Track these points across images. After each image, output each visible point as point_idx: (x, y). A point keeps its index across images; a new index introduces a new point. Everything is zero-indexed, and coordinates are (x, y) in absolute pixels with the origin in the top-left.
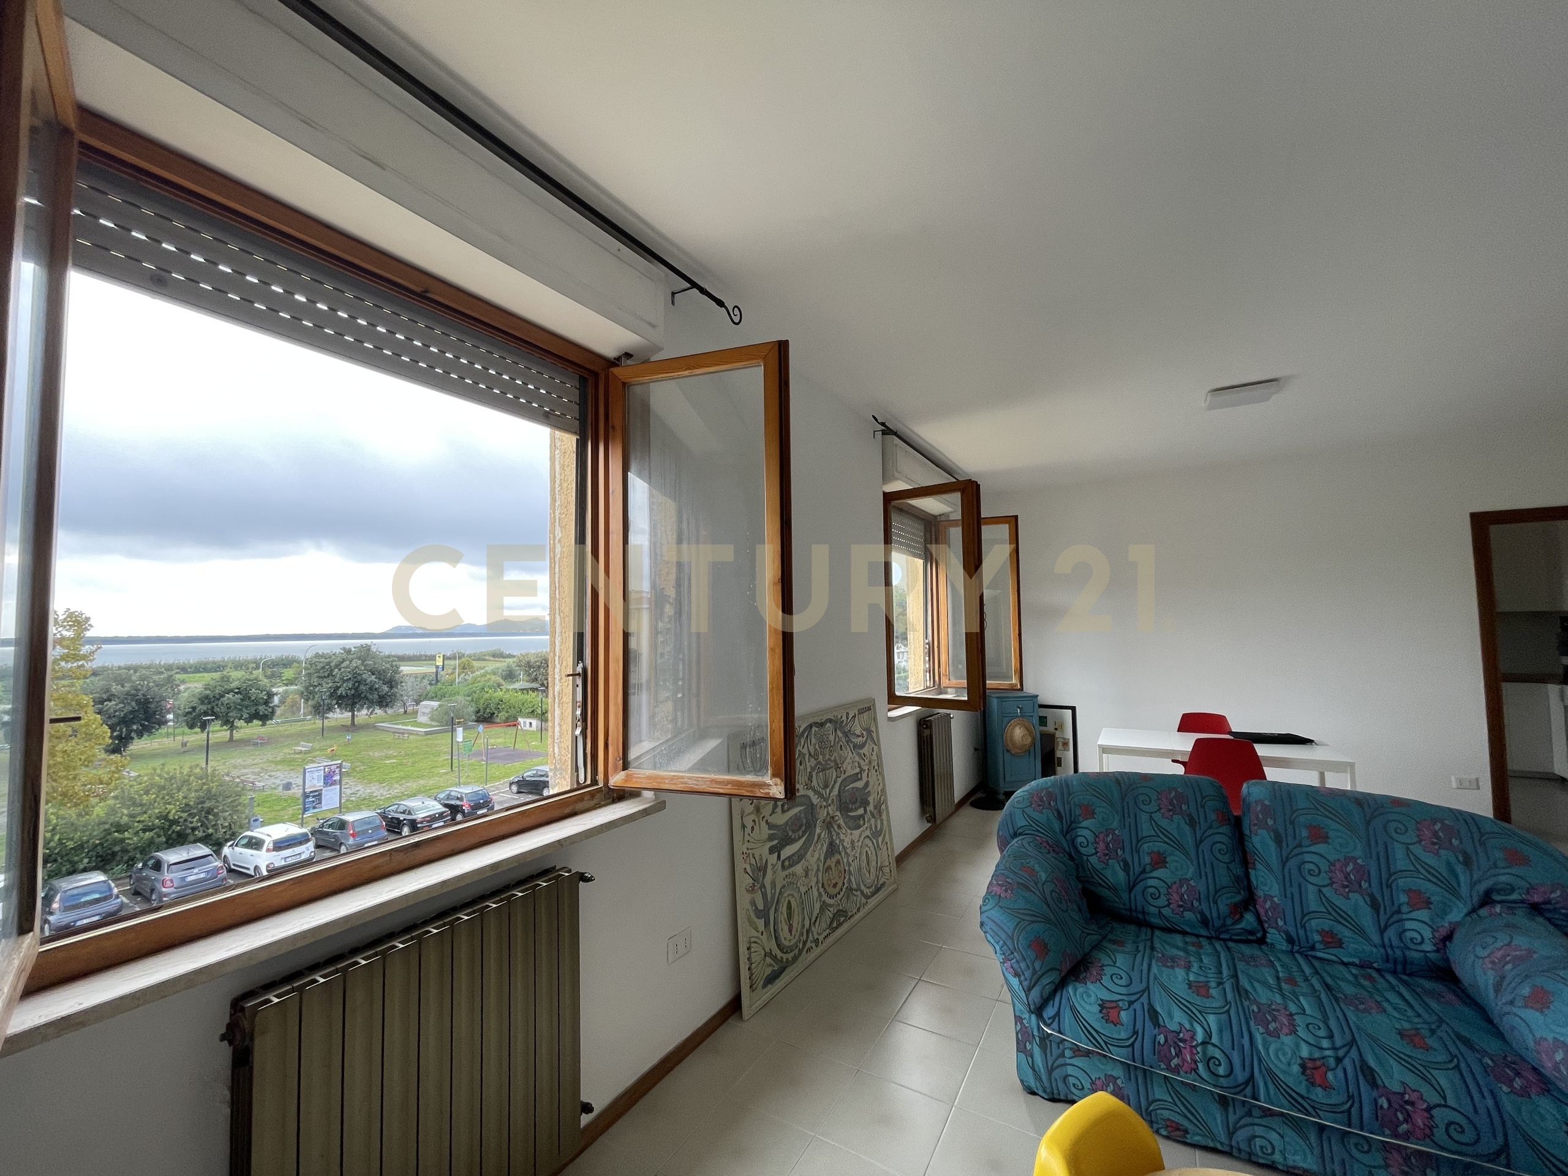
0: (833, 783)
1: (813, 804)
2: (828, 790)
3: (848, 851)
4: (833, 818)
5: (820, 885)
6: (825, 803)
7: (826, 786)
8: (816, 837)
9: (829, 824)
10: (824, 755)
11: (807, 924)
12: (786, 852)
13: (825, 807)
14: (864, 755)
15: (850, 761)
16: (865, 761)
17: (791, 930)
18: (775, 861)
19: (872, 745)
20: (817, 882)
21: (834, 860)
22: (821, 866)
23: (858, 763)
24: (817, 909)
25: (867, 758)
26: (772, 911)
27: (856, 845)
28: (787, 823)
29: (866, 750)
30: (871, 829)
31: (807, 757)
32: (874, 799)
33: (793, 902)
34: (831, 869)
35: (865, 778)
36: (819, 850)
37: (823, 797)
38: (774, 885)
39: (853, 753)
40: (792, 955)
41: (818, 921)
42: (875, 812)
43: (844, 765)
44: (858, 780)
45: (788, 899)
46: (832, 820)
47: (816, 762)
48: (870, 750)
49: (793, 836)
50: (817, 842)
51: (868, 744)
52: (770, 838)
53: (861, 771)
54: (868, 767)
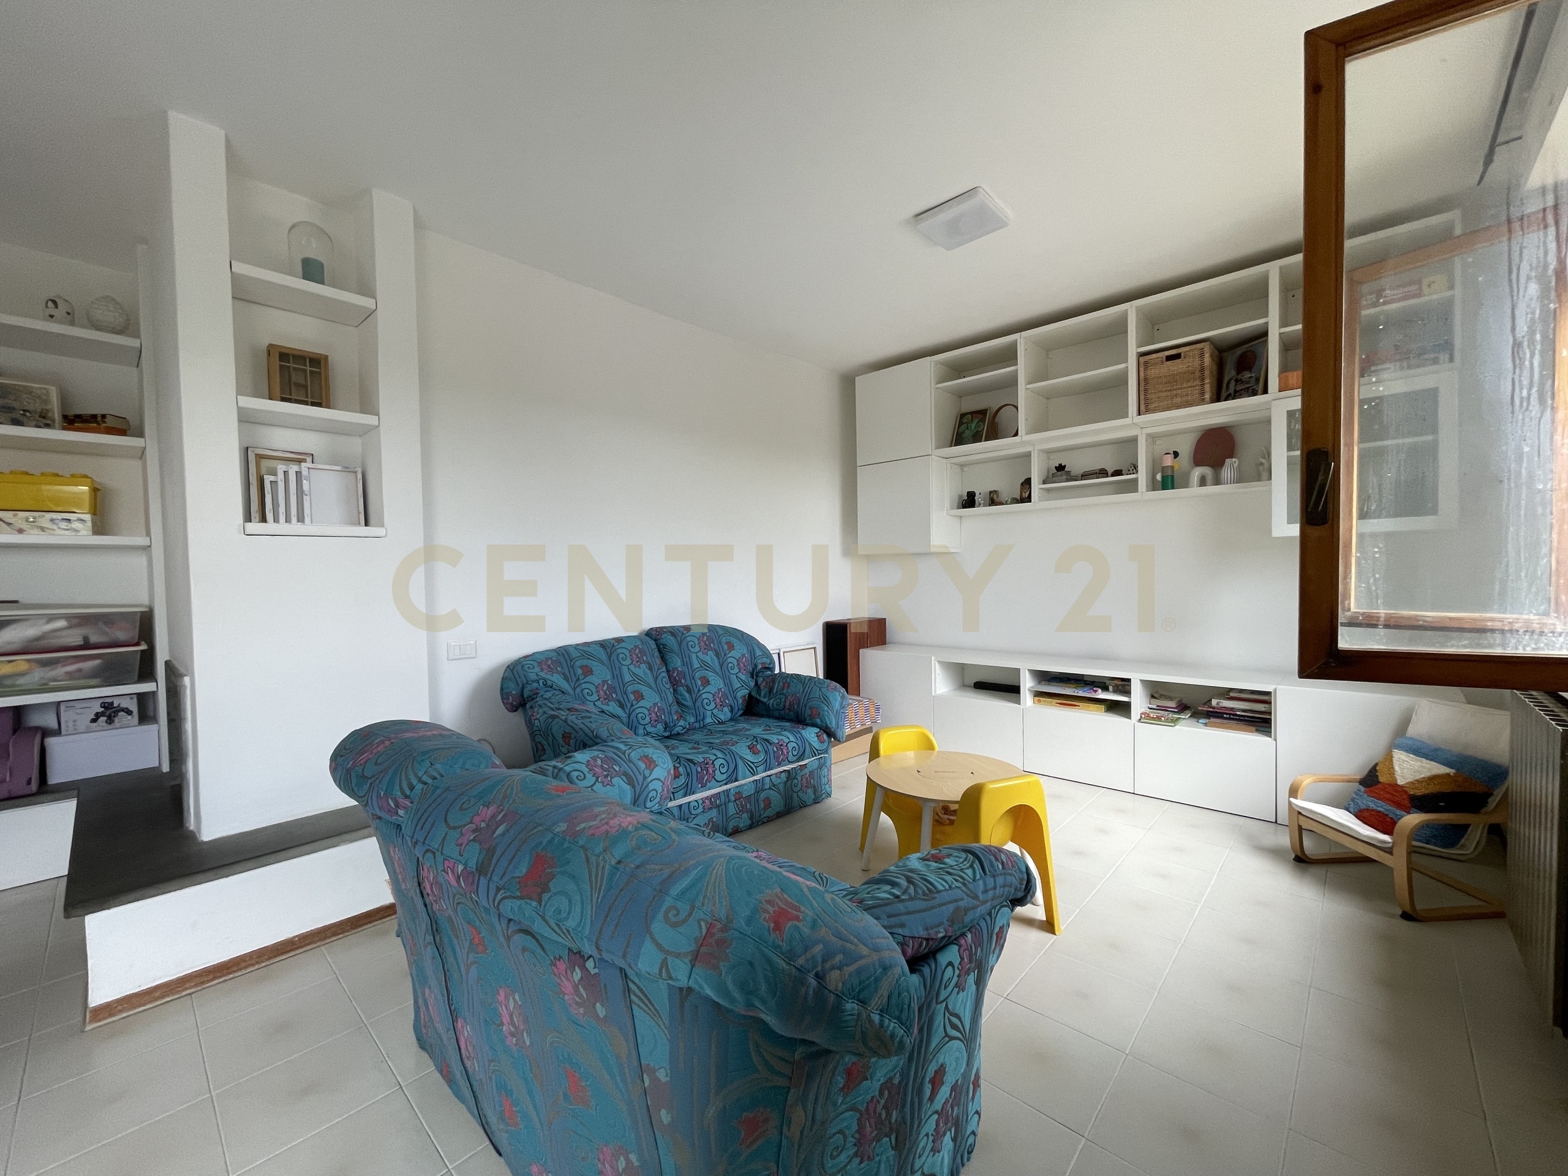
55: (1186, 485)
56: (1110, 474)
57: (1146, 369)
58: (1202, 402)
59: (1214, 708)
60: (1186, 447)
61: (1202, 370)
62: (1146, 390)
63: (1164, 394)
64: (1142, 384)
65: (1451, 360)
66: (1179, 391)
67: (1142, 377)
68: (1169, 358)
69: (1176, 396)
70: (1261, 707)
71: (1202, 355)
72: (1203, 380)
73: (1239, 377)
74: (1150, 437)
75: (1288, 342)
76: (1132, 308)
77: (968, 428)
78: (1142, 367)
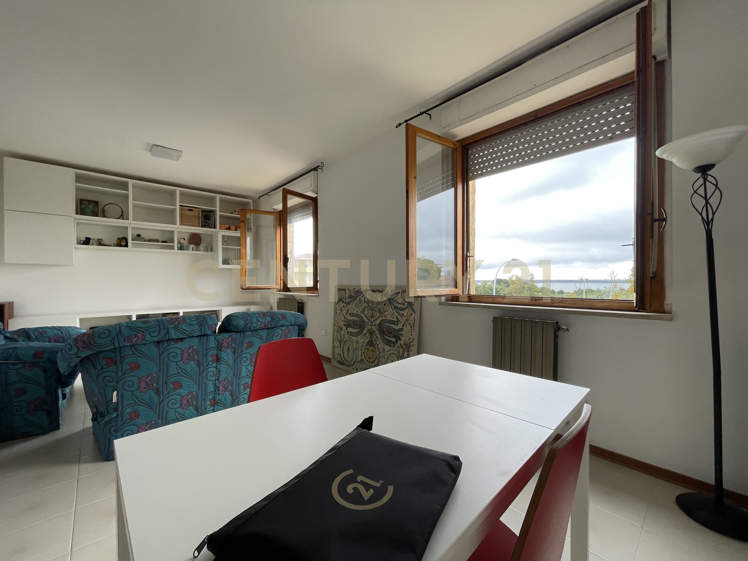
1: (364, 320)
3: (381, 351)
5: (363, 352)
6: (370, 323)
7: (372, 317)
8: (363, 333)
10: (373, 304)
11: (354, 360)
12: (350, 329)
13: (370, 325)
14: (403, 314)
15: (390, 313)
16: (402, 318)
17: (348, 356)
18: (345, 329)
19: (411, 312)
20: (361, 350)
21: (371, 348)
22: (364, 346)
23: (397, 317)
24: (359, 359)
25: (405, 317)
26: (342, 343)
27: (386, 352)
28: (351, 320)
29: (405, 312)
30: (399, 352)
31: (363, 302)
32: (405, 340)
33: (350, 347)
34: (369, 351)
35: (400, 326)
36: (364, 339)
37: (370, 321)
38: (344, 336)
39: (393, 310)
40: (348, 363)
41: (359, 363)
42: (404, 347)
43: (386, 314)
44: (394, 324)
45: (348, 345)
46: (373, 332)
47: (368, 305)
48: (409, 314)
49: (353, 326)
50: (364, 335)
51: (407, 310)
52: (344, 321)
53: (398, 321)
54: (405, 322)
55: (188, 250)
56: (160, 241)
58: (199, 226)
60: (186, 237)
61: (199, 217)
62: (182, 218)
63: (188, 220)
64: (181, 215)
65: (251, 232)
67: (180, 213)
68: (189, 210)
69: (191, 222)
71: (199, 213)
72: (199, 220)
74: (178, 232)
75: (221, 217)
76: (178, 190)
77: (87, 207)
78: (181, 210)
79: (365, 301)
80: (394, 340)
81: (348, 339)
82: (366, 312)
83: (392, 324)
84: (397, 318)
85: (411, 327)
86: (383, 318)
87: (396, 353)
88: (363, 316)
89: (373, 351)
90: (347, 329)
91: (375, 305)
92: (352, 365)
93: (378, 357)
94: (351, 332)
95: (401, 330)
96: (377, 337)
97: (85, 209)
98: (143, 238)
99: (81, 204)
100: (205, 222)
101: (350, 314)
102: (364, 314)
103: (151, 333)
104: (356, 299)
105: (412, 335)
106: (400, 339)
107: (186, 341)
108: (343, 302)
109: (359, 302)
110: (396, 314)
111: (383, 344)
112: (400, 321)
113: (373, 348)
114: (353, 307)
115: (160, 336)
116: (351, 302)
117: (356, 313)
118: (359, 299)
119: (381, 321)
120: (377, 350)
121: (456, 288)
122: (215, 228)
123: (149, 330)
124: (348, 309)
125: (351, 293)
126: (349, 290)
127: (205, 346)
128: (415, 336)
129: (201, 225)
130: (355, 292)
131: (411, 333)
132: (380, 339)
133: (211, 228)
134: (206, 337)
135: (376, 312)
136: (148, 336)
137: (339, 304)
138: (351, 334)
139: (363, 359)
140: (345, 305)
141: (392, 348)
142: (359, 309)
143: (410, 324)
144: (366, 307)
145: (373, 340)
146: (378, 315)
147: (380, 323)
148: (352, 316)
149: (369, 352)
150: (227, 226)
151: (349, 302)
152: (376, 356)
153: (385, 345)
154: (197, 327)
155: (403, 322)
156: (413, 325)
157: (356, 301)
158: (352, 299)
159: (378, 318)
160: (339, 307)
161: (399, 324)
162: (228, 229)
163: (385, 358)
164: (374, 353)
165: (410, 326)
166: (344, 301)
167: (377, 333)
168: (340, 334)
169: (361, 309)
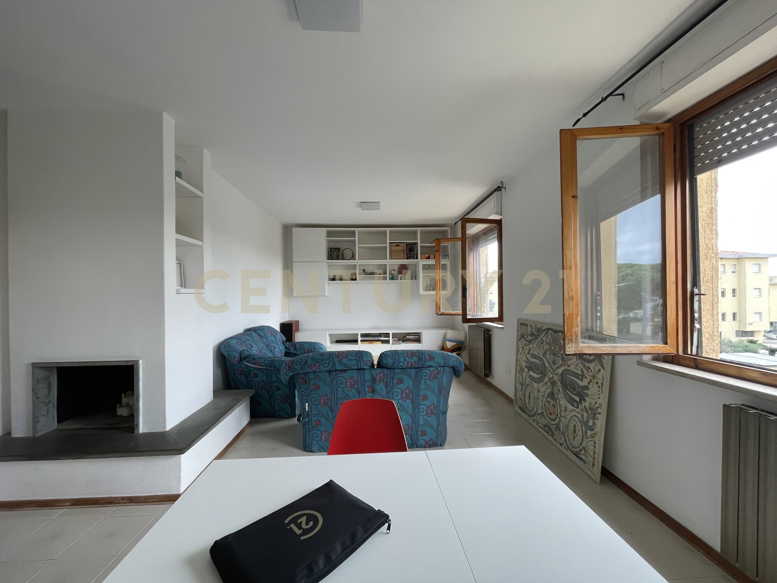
0: (559, 365)
1: (545, 365)
2: (555, 367)
3: (562, 409)
4: (556, 382)
5: (544, 404)
6: (552, 371)
7: (554, 363)
8: (545, 382)
9: (553, 383)
10: (555, 348)
11: (535, 410)
12: (531, 373)
13: (552, 373)
14: (589, 368)
15: (574, 363)
16: (588, 372)
17: (529, 404)
18: (527, 372)
19: (599, 367)
20: (542, 400)
21: (552, 402)
22: (545, 396)
23: (582, 369)
24: (540, 411)
25: (591, 372)
26: (524, 387)
27: (568, 412)
28: (533, 362)
29: (591, 365)
30: (582, 416)
31: (545, 342)
32: (591, 403)
33: (531, 394)
34: (550, 404)
35: (585, 383)
36: (545, 388)
37: (552, 367)
38: (525, 378)
39: (577, 360)
40: (529, 413)
41: (539, 416)
42: (590, 412)
43: (569, 362)
44: (579, 379)
45: (529, 391)
46: (555, 383)
47: (549, 348)
48: (597, 369)
49: (535, 370)
50: (545, 384)
51: (594, 364)
52: (526, 362)
53: (583, 375)
54: (591, 378)
55: (397, 279)
56: (378, 274)
57: (391, 247)
58: (404, 259)
59: (407, 338)
60: (396, 268)
61: (404, 250)
62: (391, 253)
63: (395, 255)
64: (390, 251)
65: (448, 259)
66: (399, 255)
67: (390, 249)
68: (397, 245)
69: (398, 256)
70: (417, 337)
71: (404, 246)
72: (404, 253)
73: (410, 253)
74: (389, 265)
75: (421, 247)
76: (388, 230)
77: (333, 253)
78: (390, 246)
79: (547, 342)
80: (577, 399)
81: (530, 383)
82: (547, 356)
83: (576, 378)
84: (582, 371)
85: (599, 387)
86: (566, 367)
87: (579, 416)
88: (544, 359)
89: (554, 405)
90: (528, 372)
91: (557, 349)
92: (533, 416)
93: (559, 415)
94: (532, 377)
95: (586, 388)
96: (559, 390)
97: (332, 254)
98: (366, 272)
99: (331, 251)
100: (409, 254)
101: (532, 354)
102: (545, 357)
103: (324, 364)
104: (537, 338)
105: (599, 398)
106: (585, 400)
107: (348, 372)
108: (525, 340)
109: (540, 343)
110: (581, 366)
111: (565, 400)
112: (585, 377)
113: (553, 402)
114: (534, 347)
115: (329, 367)
116: (533, 340)
117: (537, 354)
118: (540, 338)
119: (564, 370)
120: (558, 406)
121: (666, 343)
122: (417, 258)
123: (323, 362)
124: (530, 348)
125: (533, 330)
126: (530, 326)
127: (362, 378)
128: (603, 401)
129: (405, 257)
130: (537, 329)
131: (599, 396)
132: (562, 393)
133: (414, 258)
134: (363, 371)
135: (558, 358)
136: (322, 367)
137: (521, 341)
138: (532, 378)
139: (543, 412)
140: (527, 343)
141: (575, 409)
142: (540, 350)
143: (597, 383)
144: (548, 350)
145: (555, 392)
146: (561, 362)
147: (562, 373)
148: (534, 358)
149: (550, 406)
150: (427, 256)
151: (531, 340)
152: (557, 413)
153: (567, 403)
154: (355, 362)
155: (589, 378)
156: (600, 385)
157: (537, 341)
158: (534, 338)
159: (560, 366)
160: (522, 345)
161: (584, 380)
162: (428, 258)
163: (566, 418)
164: (555, 409)
165: (597, 386)
166: (526, 338)
167: (558, 385)
168: (522, 376)
169: (543, 351)
